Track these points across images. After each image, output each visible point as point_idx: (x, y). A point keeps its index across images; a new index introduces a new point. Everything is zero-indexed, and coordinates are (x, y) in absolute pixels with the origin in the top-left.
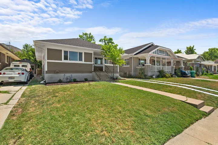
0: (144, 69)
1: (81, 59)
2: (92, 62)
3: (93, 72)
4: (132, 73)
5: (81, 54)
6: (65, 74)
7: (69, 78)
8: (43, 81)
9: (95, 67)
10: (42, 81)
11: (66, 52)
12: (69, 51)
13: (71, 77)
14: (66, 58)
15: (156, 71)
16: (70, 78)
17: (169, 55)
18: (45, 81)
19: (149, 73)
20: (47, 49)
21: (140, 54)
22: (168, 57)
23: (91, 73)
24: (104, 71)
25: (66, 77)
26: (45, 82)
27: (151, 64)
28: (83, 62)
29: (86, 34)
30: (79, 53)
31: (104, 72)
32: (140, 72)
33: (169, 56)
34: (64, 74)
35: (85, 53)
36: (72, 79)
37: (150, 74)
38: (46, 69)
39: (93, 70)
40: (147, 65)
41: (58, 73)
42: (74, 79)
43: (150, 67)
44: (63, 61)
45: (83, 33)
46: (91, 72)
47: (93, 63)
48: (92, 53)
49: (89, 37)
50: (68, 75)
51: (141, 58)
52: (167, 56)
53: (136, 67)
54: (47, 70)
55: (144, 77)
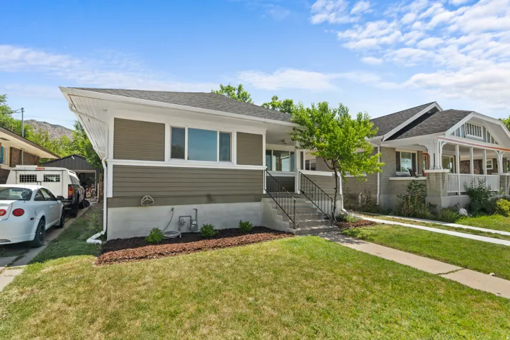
0: (422, 185)
1: (225, 156)
2: (261, 164)
3: (265, 196)
4: (379, 197)
5: (225, 137)
6: (176, 207)
7: (187, 220)
8: (98, 235)
9: (270, 179)
10: (94, 237)
11: (178, 133)
12: (189, 129)
13: (194, 218)
14: (177, 153)
15: (459, 192)
16: (191, 221)
17: (493, 140)
18: (103, 233)
19: (442, 198)
20: (115, 119)
21: (406, 136)
22: (490, 145)
23: (260, 201)
24: (299, 192)
25: (176, 217)
26: (104, 237)
27: (448, 171)
28: (233, 165)
29: (229, 89)
30: (221, 134)
31: (297, 196)
32: (407, 193)
33: (493, 142)
34: (169, 207)
35: (238, 134)
36: (196, 225)
37: (445, 202)
38: (109, 192)
39: (265, 192)
40: (436, 174)
41: (148, 203)
42: (205, 227)
43: (446, 178)
44: (169, 162)
45: (222, 87)
46: (258, 198)
47: (264, 167)
48: (261, 136)
49: (236, 96)
50: (183, 210)
51: (401, 151)
52: (487, 144)
53: (391, 179)
54: (110, 195)
55: (428, 214)
